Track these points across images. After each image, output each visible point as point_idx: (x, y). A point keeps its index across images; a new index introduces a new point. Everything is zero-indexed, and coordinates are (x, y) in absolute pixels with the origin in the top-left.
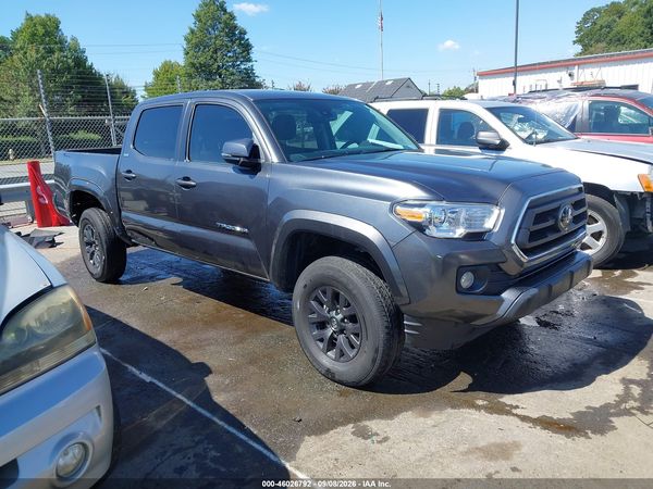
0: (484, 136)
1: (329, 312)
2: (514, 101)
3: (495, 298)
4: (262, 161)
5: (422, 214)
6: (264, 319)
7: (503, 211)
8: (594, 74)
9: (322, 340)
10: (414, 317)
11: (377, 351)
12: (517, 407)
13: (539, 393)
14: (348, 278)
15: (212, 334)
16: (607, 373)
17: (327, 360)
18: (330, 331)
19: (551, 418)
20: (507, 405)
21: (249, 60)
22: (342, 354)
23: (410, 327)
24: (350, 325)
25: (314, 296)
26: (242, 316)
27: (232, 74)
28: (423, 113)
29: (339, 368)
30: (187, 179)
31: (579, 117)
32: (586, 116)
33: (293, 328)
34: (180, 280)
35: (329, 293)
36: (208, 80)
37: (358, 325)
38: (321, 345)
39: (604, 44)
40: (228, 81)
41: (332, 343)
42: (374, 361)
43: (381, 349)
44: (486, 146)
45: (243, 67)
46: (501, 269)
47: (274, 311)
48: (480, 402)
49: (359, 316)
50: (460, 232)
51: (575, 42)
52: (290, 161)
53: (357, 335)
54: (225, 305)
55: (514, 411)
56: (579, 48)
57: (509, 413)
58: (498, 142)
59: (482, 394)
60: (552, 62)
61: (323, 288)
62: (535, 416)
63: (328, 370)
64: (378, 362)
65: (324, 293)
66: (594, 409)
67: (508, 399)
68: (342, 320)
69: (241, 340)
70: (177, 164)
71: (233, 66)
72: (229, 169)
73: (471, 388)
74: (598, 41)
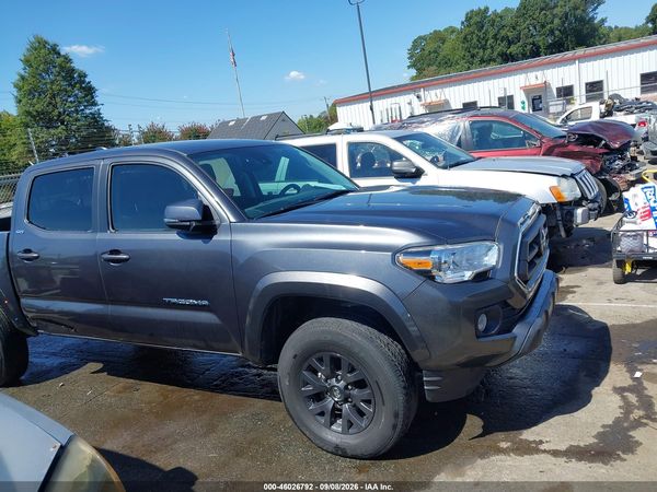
0: (397, 165)
1: (326, 381)
2: (400, 128)
3: (507, 336)
4: (217, 222)
5: (427, 262)
6: (224, 396)
7: (502, 247)
8: (439, 95)
9: (322, 414)
10: (434, 371)
11: (396, 415)
12: (541, 442)
13: (551, 421)
14: (352, 340)
15: (172, 427)
16: (598, 385)
17: (335, 434)
18: (329, 402)
19: (578, 447)
20: (531, 442)
21: (94, 104)
22: (350, 424)
23: (429, 383)
24: (355, 392)
25: (306, 365)
26: (197, 397)
27: (77, 120)
28: (332, 148)
29: (350, 441)
30: (117, 252)
31: (463, 137)
32: (469, 137)
33: (281, 404)
34: (100, 366)
35: (327, 360)
36: (48, 128)
37: (368, 391)
38: (322, 420)
39: (434, 67)
40: (74, 128)
41: (336, 414)
42: (394, 427)
43: (401, 413)
44: (401, 176)
45: (88, 111)
46: (509, 305)
47: (233, 384)
48: (504, 445)
49: (370, 380)
50: (468, 275)
51: (409, 67)
52: (250, 219)
53: (368, 402)
54: (170, 388)
55: (542, 447)
56: (413, 72)
57: (538, 451)
58: (414, 170)
59: (501, 435)
60: (399, 86)
61: (318, 355)
62: (563, 447)
63: (337, 447)
64: (399, 427)
65: (320, 360)
66: (609, 426)
67: (529, 435)
68: (346, 388)
69: (212, 428)
70: (99, 236)
71: (77, 111)
72: (173, 236)
73: (487, 431)
74: (429, 65)
